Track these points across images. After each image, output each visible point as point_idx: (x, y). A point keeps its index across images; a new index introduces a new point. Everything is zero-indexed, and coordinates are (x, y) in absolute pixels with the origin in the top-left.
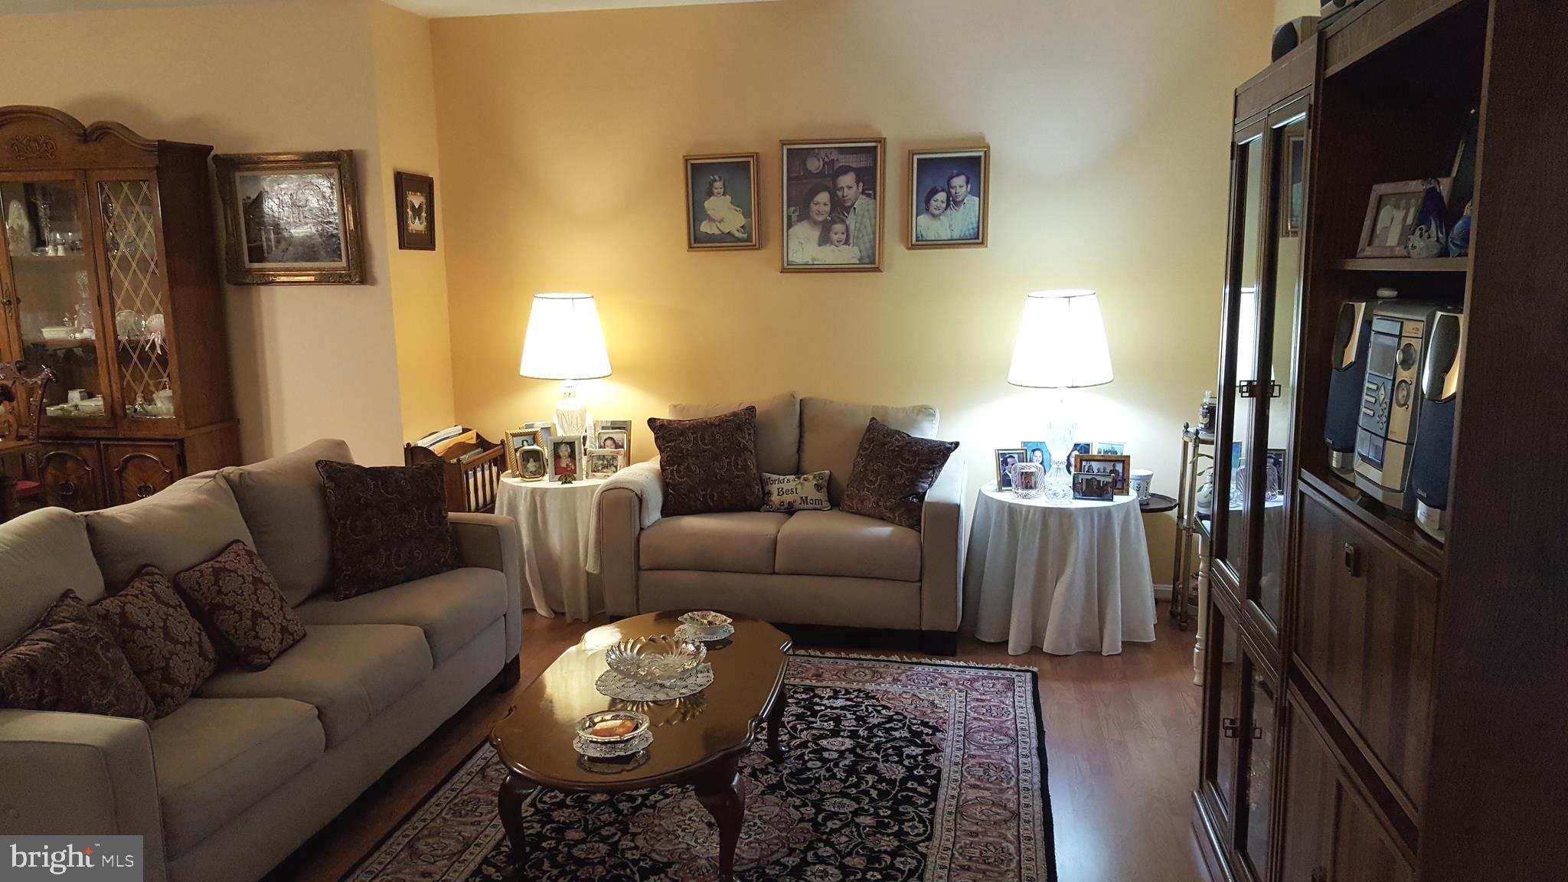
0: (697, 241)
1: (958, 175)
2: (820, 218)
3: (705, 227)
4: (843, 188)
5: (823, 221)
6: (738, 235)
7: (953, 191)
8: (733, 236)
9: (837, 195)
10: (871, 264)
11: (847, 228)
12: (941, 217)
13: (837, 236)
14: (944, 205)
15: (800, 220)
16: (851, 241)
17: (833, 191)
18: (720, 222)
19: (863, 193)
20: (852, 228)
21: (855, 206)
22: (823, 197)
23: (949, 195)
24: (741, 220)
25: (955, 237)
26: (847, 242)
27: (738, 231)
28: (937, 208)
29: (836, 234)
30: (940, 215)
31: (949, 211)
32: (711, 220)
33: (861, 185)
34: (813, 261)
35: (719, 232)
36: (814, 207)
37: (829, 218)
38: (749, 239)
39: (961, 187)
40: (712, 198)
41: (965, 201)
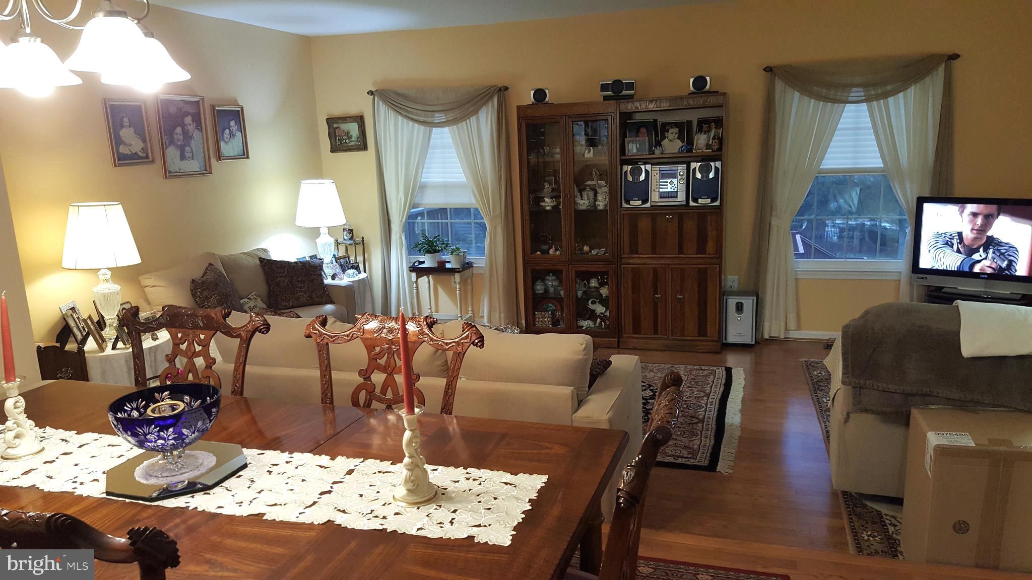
0: (122, 159)
1: (232, 120)
2: (179, 144)
3: (122, 149)
4: (187, 124)
5: (180, 145)
6: (140, 154)
7: (231, 129)
8: (138, 155)
9: (184, 129)
10: (207, 170)
11: (192, 149)
12: (229, 143)
13: (188, 154)
14: (229, 137)
15: (170, 145)
16: (195, 158)
17: (183, 126)
18: (130, 146)
19: (196, 128)
20: (194, 149)
21: (194, 135)
22: (179, 130)
23: (230, 131)
24: (142, 145)
25: (236, 155)
26: (193, 159)
27: (140, 151)
28: (227, 138)
29: (187, 153)
31: (231, 140)
32: (125, 144)
33: (195, 123)
34: (179, 170)
35: (131, 153)
36: (175, 136)
37: (183, 143)
38: (147, 157)
39: (234, 126)
40: (123, 129)
41: (237, 134)
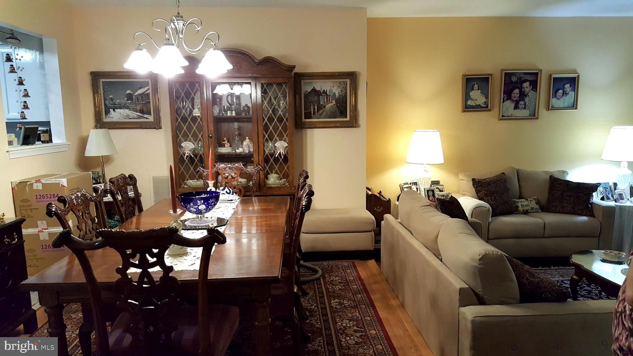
0: (467, 108)
1: (567, 84)
2: (515, 99)
3: (470, 103)
4: (524, 88)
5: (516, 100)
6: (483, 105)
7: (565, 90)
8: (481, 106)
9: (522, 90)
10: (534, 116)
11: (525, 103)
12: (561, 99)
13: (521, 106)
14: (562, 95)
15: (507, 100)
16: (526, 108)
17: (521, 89)
18: (476, 101)
19: (532, 89)
20: (527, 103)
21: (529, 94)
22: (517, 91)
23: (564, 91)
24: (484, 100)
25: (565, 107)
26: (525, 108)
27: (482, 104)
28: (559, 96)
29: (521, 105)
30: (560, 98)
31: (563, 97)
32: (473, 100)
33: (531, 87)
34: (511, 115)
35: (475, 105)
36: (513, 95)
37: (518, 99)
38: (487, 107)
39: (568, 88)
40: (473, 91)
41: (569, 93)
